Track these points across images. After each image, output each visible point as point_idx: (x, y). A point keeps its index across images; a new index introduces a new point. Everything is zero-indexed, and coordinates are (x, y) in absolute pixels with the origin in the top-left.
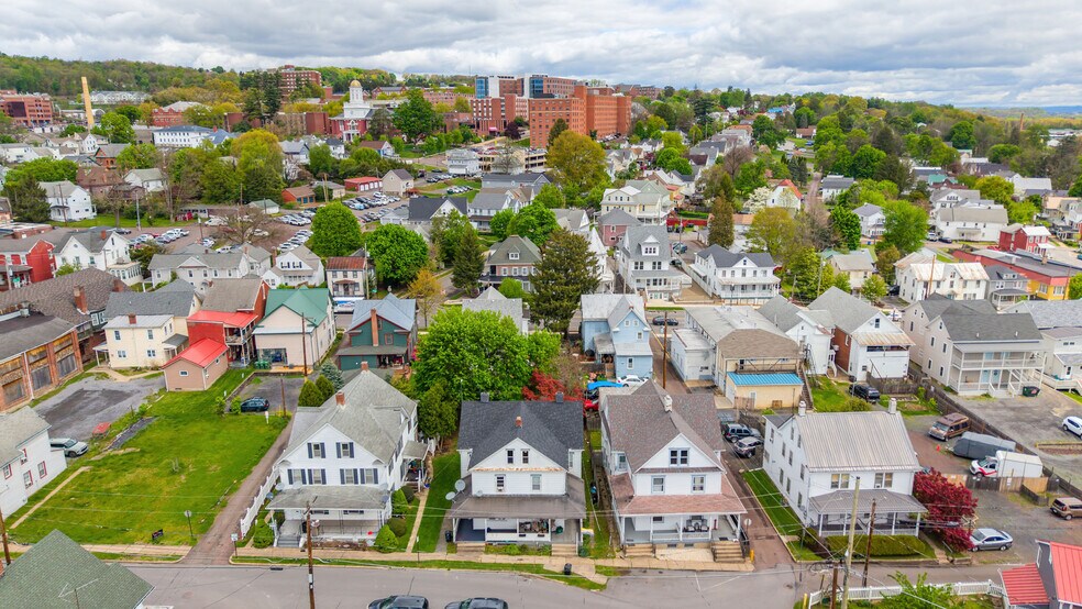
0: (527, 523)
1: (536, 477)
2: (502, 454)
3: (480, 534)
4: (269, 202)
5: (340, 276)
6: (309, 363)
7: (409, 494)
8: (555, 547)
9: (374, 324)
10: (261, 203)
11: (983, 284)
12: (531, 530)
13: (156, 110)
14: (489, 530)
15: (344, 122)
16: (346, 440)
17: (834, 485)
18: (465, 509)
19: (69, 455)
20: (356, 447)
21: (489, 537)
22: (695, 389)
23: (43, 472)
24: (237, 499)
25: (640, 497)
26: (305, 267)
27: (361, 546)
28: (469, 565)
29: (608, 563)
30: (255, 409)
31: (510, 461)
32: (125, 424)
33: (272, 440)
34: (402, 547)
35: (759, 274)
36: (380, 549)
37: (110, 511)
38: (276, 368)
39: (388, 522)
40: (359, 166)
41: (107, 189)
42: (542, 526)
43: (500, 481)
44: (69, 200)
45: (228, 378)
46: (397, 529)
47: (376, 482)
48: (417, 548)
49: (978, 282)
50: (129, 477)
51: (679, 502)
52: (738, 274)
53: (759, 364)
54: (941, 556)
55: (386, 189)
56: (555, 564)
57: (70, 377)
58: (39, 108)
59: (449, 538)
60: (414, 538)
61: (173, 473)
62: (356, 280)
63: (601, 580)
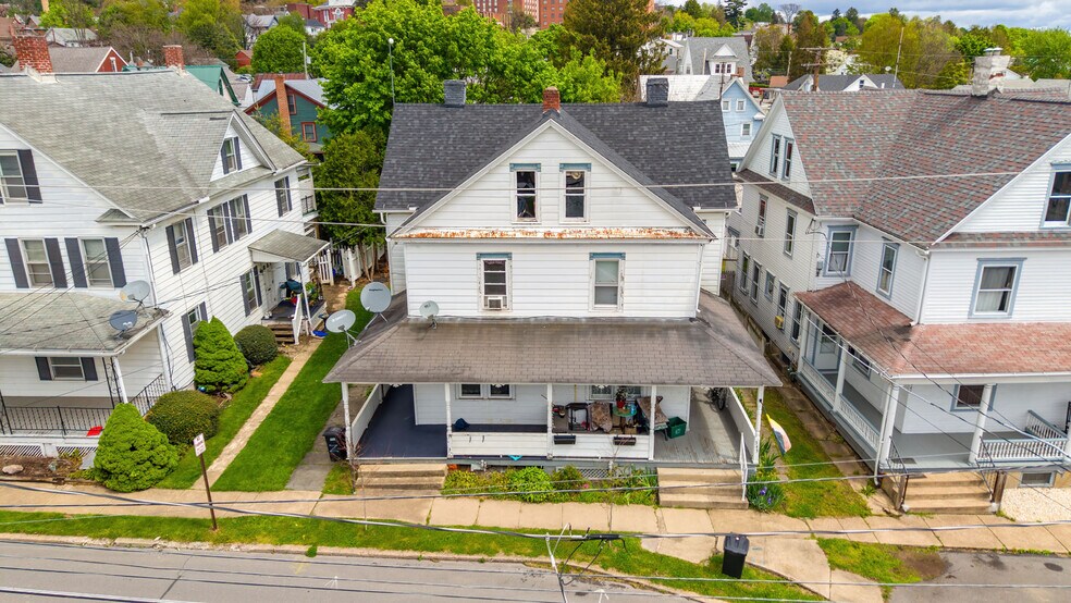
0: (576, 406)
1: (607, 261)
2: (500, 177)
8: (668, 476)
9: (282, 101)
12: (586, 427)
14: (461, 426)
16: (10, 142)
20: (44, 166)
21: (459, 444)
25: (935, 330)
27: (63, 469)
29: (853, 529)
31: (527, 208)
43: (495, 278)
47: (120, 281)
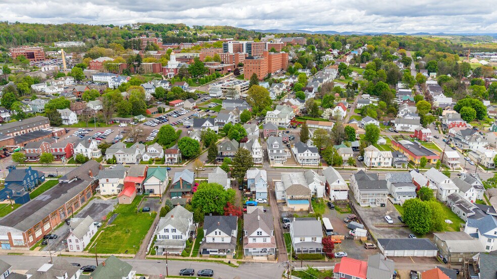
0: (220, 250)
1: (223, 238)
2: (214, 232)
3: (208, 253)
4: (141, 116)
5: (169, 156)
6: (161, 193)
7: (190, 240)
8: (227, 256)
9: (181, 182)
10: (139, 116)
11: (391, 159)
12: (221, 252)
13: (91, 61)
15: (168, 69)
16: (174, 228)
17: (301, 240)
18: (205, 246)
19: (98, 227)
20: (176, 230)
21: (211, 253)
22: (279, 203)
23: (93, 233)
24: (145, 241)
25: (250, 244)
26: (158, 152)
27: (178, 255)
28: (205, 260)
29: (240, 260)
30: (146, 211)
31: (216, 234)
32: (110, 216)
33: (152, 222)
34: (188, 256)
35: (313, 155)
36: (182, 256)
37: (112, 244)
38: (151, 195)
39: (185, 249)
40: (174, 95)
41: (82, 111)
42: (224, 250)
43: (214, 239)
44: (69, 117)
45: (137, 199)
46: (187, 250)
47: (182, 239)
48: (192, 256)
49: (389, 158)
50: (115, 234)
51: (260, 245)
52: (306, 155)
53: (297, 197)
54: (326, 259)
55: (185, 106)
56: (226, 260)
57: (90, 198)
58: (39, 54)
59: (201, 253)
60: (191, 254)
61: (126, 232)
62: (175, 157)
63: (237, 265)
